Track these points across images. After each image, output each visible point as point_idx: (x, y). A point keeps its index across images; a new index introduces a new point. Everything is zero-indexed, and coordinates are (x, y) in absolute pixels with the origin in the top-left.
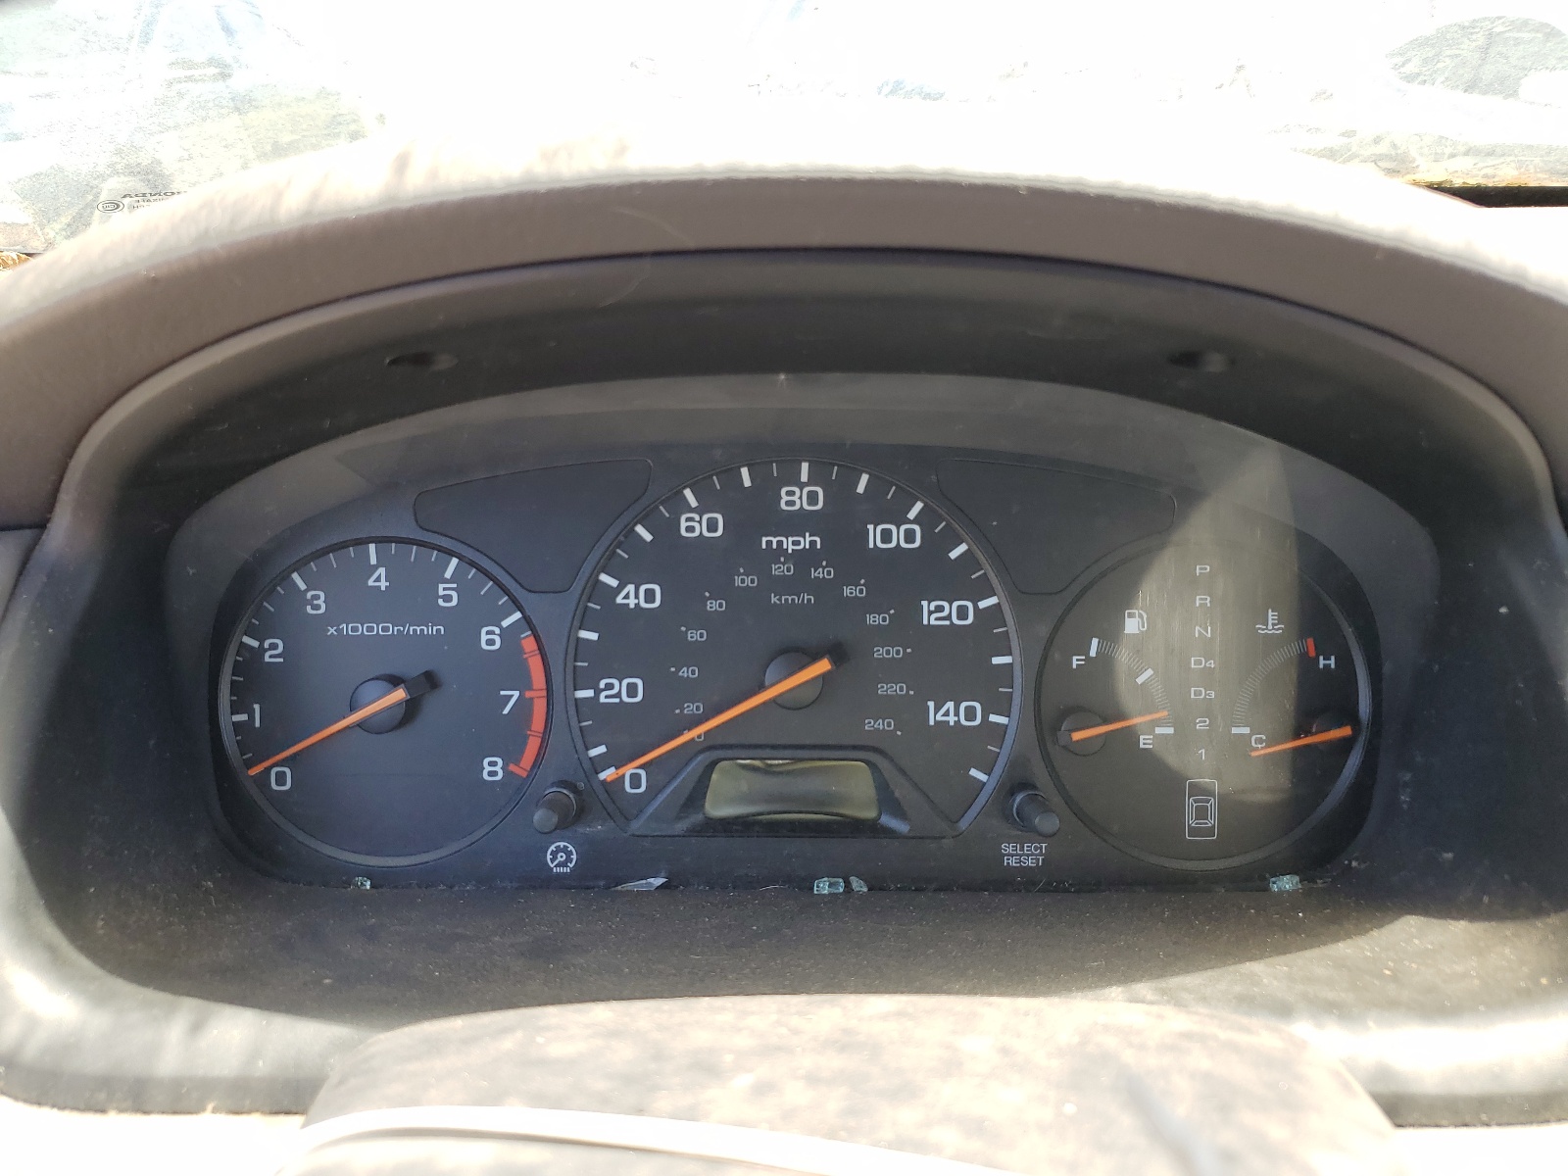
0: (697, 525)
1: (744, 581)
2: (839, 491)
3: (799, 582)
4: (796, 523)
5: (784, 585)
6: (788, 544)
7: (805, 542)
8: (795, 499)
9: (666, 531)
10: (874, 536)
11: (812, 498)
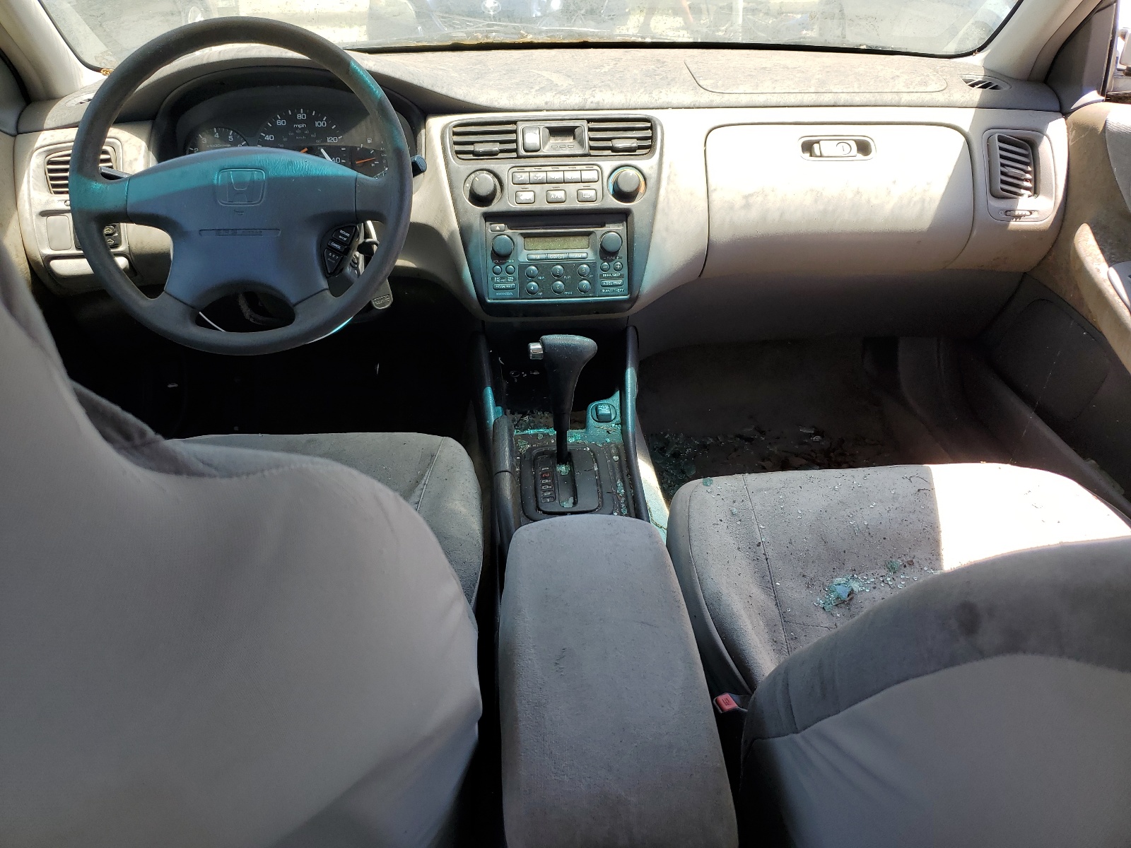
0: (280, 123)
1: (291, 134)
2: (309, 115)
3: (303, 134)
4: (301, 122)
5: (298, 135)
6: (299, 126)
7: (303, 126)
8: (300, 117)
9: (274, 124)
10: (317, 123)
11: (304, 116)
